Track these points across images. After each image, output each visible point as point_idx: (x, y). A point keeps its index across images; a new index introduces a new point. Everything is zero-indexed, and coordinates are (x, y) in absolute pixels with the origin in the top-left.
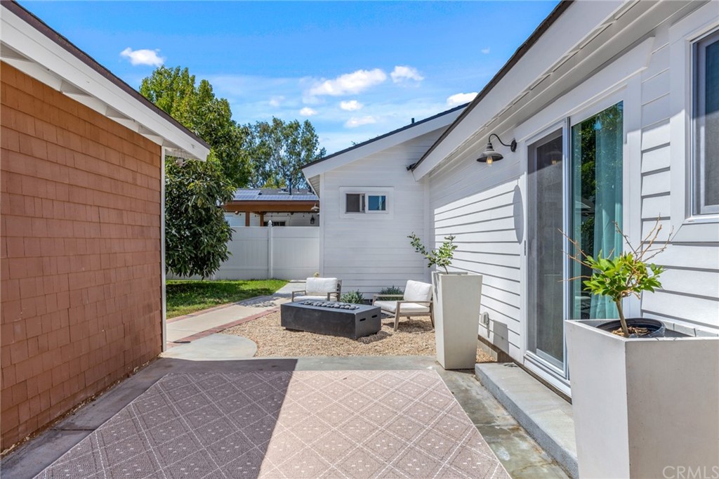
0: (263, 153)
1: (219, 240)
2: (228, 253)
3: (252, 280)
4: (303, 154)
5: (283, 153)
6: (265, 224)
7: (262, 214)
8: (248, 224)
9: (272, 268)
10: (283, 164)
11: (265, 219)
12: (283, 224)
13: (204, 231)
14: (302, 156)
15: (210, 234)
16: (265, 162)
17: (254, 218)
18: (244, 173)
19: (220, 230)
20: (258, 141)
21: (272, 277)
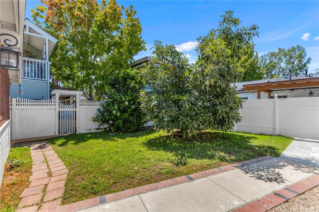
0: (271, 66)
1: (231, 109)
2: (240, 117)
3: (261, 134)
4: (296, 63)
5: (283, 65)
6: (272, 97)
7: (270, 91)
8: (259, 97)
9: (277, 128)
10: (283, 70)
11: (272, 95)
12: (285, 97)
13: (220, 103)
14: (295, 64)
15: (225, 104)
16: (272, 70)
17: (264, 94)
18: (259, 75)
19: (233, 102)
20: (268, 61)
21: (278, 133)
